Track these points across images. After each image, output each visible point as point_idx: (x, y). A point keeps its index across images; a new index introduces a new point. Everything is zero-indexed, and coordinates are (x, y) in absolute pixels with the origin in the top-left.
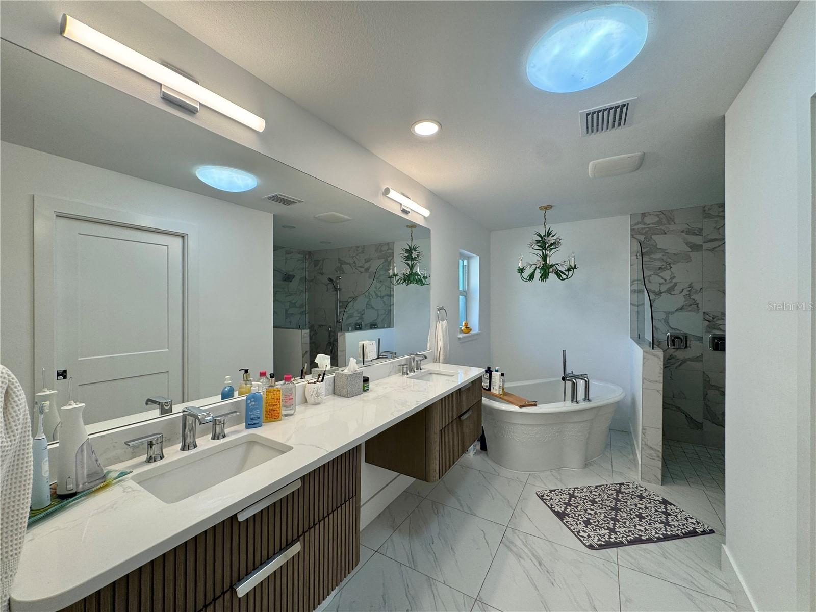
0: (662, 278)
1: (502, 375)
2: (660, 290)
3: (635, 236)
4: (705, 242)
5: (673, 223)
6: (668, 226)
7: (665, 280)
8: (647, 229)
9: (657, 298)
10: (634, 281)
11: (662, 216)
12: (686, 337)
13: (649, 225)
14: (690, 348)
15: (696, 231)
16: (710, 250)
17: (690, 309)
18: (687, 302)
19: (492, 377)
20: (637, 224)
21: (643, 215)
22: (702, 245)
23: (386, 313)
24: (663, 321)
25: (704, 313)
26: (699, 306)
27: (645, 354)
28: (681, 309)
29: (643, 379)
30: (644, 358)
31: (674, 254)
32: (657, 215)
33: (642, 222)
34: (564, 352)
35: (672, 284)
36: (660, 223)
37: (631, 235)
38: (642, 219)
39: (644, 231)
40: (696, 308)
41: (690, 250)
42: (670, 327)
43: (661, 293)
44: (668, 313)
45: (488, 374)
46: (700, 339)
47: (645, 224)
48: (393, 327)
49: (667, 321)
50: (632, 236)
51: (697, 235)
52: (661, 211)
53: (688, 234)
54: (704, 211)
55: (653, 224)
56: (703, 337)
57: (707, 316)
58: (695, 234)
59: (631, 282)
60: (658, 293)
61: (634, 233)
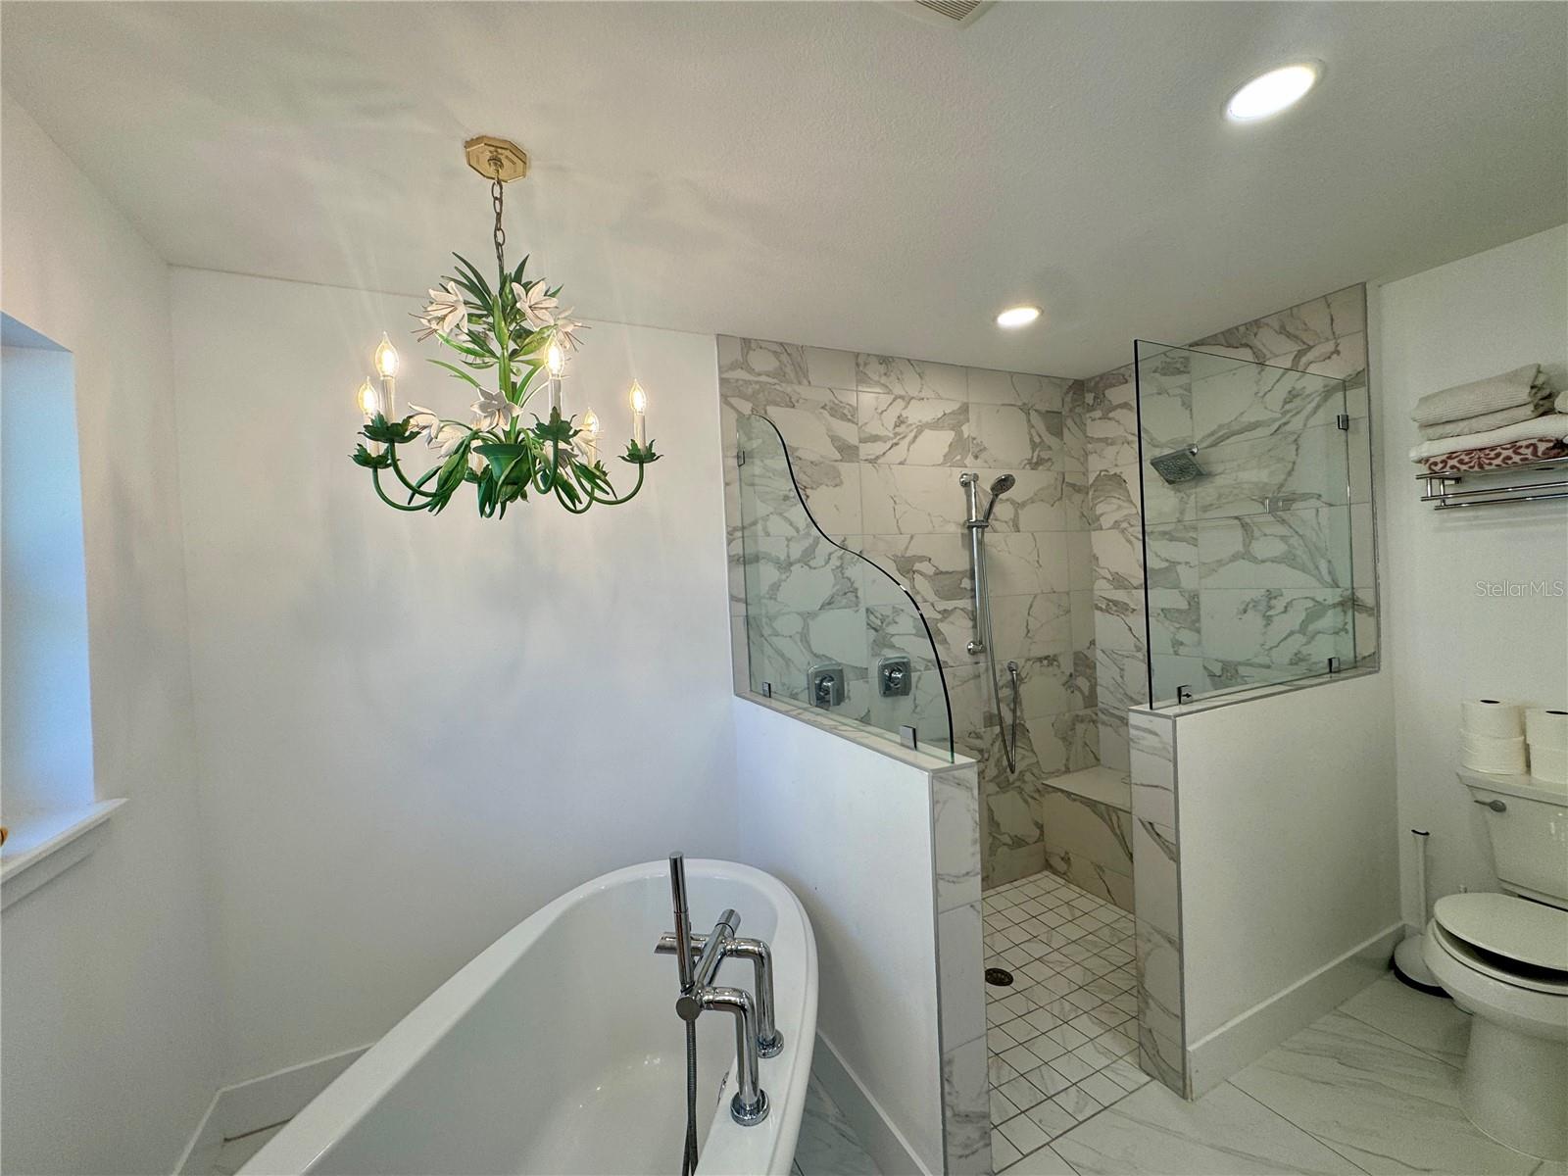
0: (791, 524)
2: (788, 557)
3: (733, 401)
4: (860, 442)
5: (805, 382)
6: (797, 388)
7: (798, 531)
8: (757, 387)
9: (784, 577)
10: (735, 529)
11: (784, 358)
12: (841, 674)
13: (759, 375)
14: (849, 697)
15: (846, 411)
16: (870, 461)
17: (844, 601)
18: (838, 587)
20: (733, 367)
21: (747, 343)
22: (857, 448)
24: (798, 637)
25: (867, 610)
26: (859, 593)
28: (829, 604)
29: (937, 877)
31: (812, 463)
32: (775, 352)
33: (745, 365)
35: (811, 540)
36: (780, 374)
37: (722, 395)
38: (745, 355)
39: (750, 391)
40: (854, 599)
41: (838, 456)
42: (812, 652)
43: (790, 564)
44: (807, 616)
46: (863, 673)
47: (751, 371)
49: (805, 638)
50: (724, 398)
51: (849, 420)
52: (781, 344)
53: (832, 415)
54: (858, 365)
55: (768, 376)
56: (867, 669)
57: (872, 617)
58: (844, 417)
59: (728, 533)
60: (786, 566)
61: (729, 390)
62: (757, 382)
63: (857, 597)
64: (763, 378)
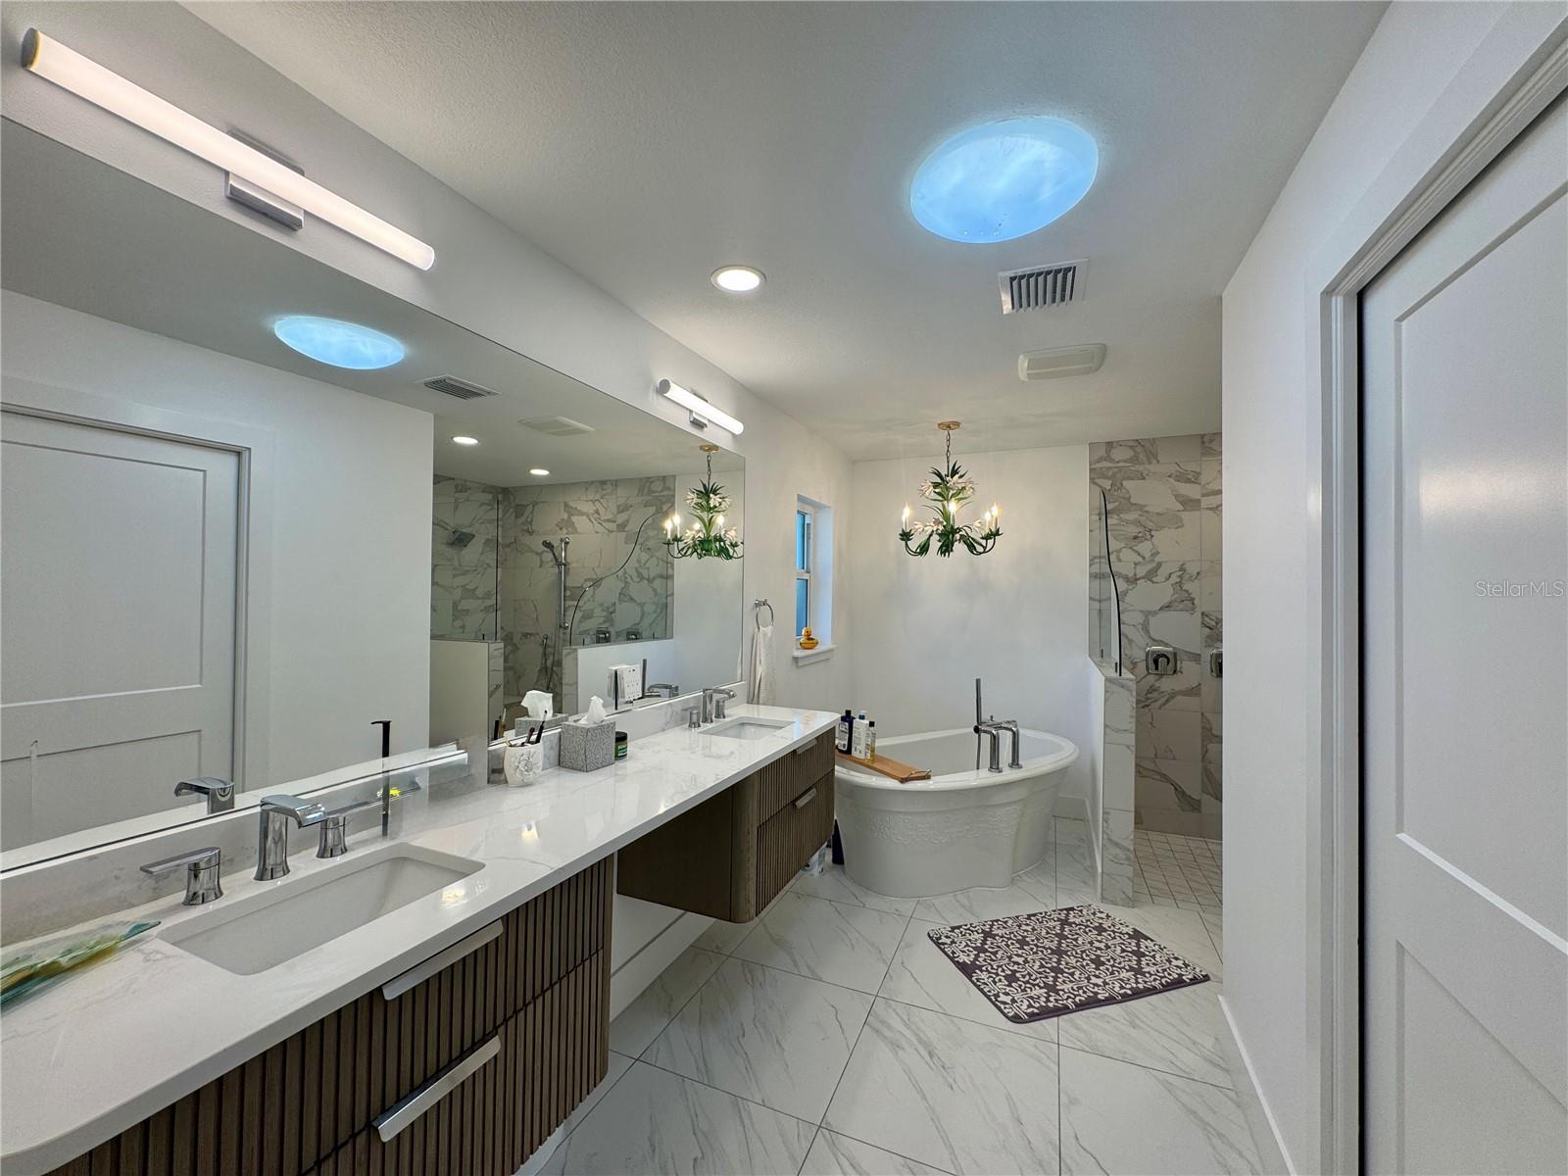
0: (1139, 554)
1: (872, 724)
2: (1135, 575)
3: (1097, 481)
4: (1203, 496)
5: (1155, 462)
6: (1148, 466)
7: (1144, 558)
8: (1116, 470)
9: (1131, 587)
10: (1095, 558)
11: (1138, 449)
12: (1175, 654)
13: (1118, 462)
14: (1182, 673)
15: (1189, 477)
16: (1211, 509)
17: (1181, 606)
18: (1176, 596)
19: (854, 729)
20: (1099, 461)
21: (1110, 445)
22: (1199, 500)
23: (659, 611)
24: (1140, 627)
25: (1203, 614)
26: (1196, 602)
27: (1108, 683)
28: (1168, 607)
29: (1106, 726)
30: (1106, 692)
31: (1158, 514)
32: (1131, 447)
33: (1108, 458)
34: (978, 681)
35: (1155, 564)
36: (1134, 460)
37: (1090, 479)
38: (1108, 452)
39: (1111, 473)
40: (1191, 605)
41: (1181, 508)
42: (1150, 637)
43: (1137, 580)
44: (1147, 614)
45: (847, 724)
46: (1196, 658)
47: (1112, 461)
48: (672, 637)
49: (1145, 628)
50: (1092, 481)
51: (1193, 482)
52: (1137, 440)
53: (1178, 481)
54: (1203, 443)
55: (1125, 462)
56: (1199, 655)
57: (1207, 619)
58: (1188, 481)
59: (1090, 560)
60: (1133, 581)
61: (1095, 475)
62: (1116, 467)
63: (1193, 604)
64: (1120, 464)
